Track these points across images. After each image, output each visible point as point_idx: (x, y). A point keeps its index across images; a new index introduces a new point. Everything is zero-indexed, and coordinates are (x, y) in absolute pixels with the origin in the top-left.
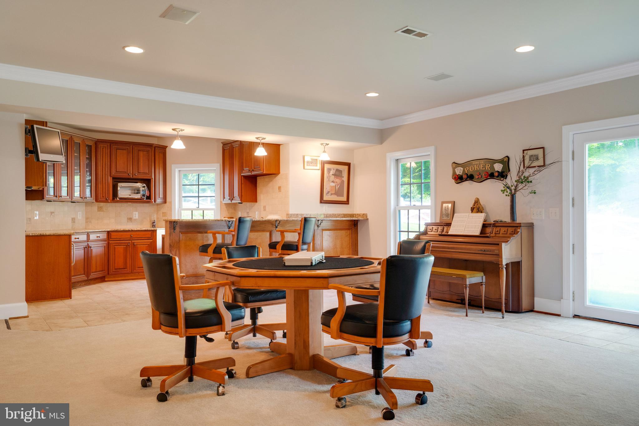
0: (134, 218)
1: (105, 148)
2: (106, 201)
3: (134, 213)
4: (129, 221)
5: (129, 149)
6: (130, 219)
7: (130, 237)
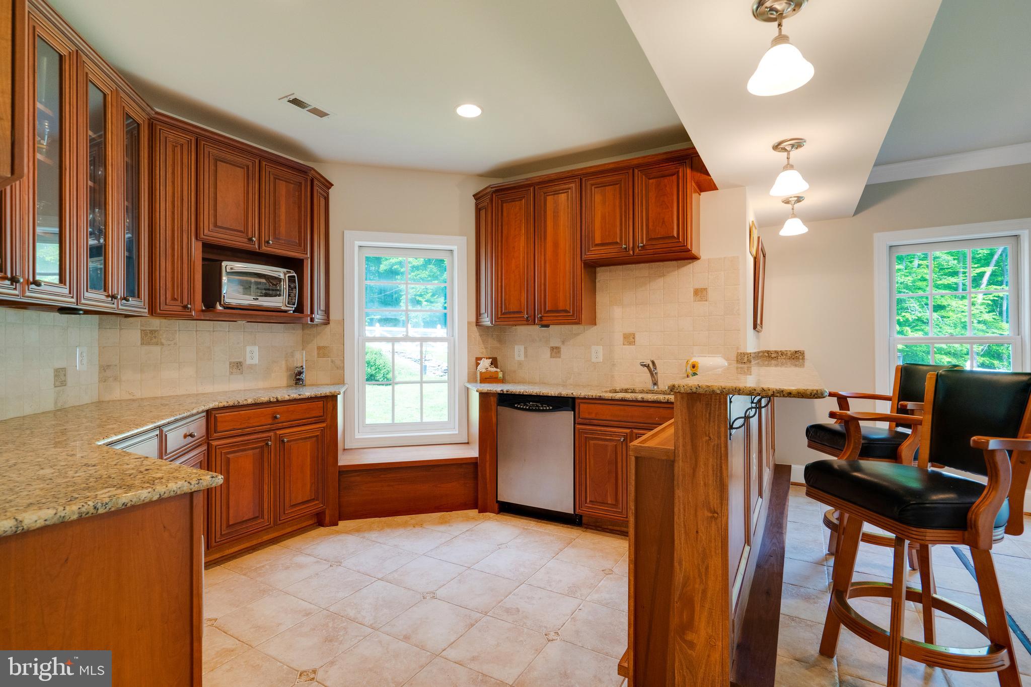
0: (249, 362)
1: (179, 146)
2: (184, 313)
3: (248, 349)
4: (235, 370)
5: (251, 168)
6: (238, 366)
7: (270, 421)
